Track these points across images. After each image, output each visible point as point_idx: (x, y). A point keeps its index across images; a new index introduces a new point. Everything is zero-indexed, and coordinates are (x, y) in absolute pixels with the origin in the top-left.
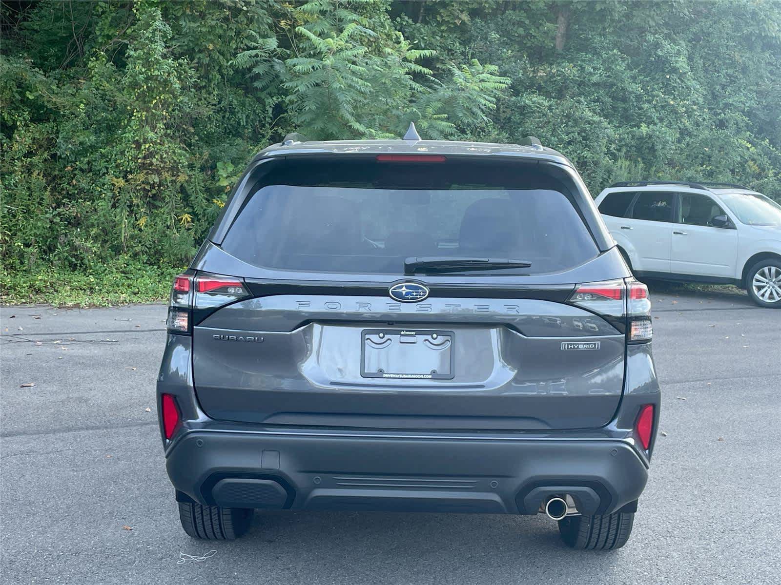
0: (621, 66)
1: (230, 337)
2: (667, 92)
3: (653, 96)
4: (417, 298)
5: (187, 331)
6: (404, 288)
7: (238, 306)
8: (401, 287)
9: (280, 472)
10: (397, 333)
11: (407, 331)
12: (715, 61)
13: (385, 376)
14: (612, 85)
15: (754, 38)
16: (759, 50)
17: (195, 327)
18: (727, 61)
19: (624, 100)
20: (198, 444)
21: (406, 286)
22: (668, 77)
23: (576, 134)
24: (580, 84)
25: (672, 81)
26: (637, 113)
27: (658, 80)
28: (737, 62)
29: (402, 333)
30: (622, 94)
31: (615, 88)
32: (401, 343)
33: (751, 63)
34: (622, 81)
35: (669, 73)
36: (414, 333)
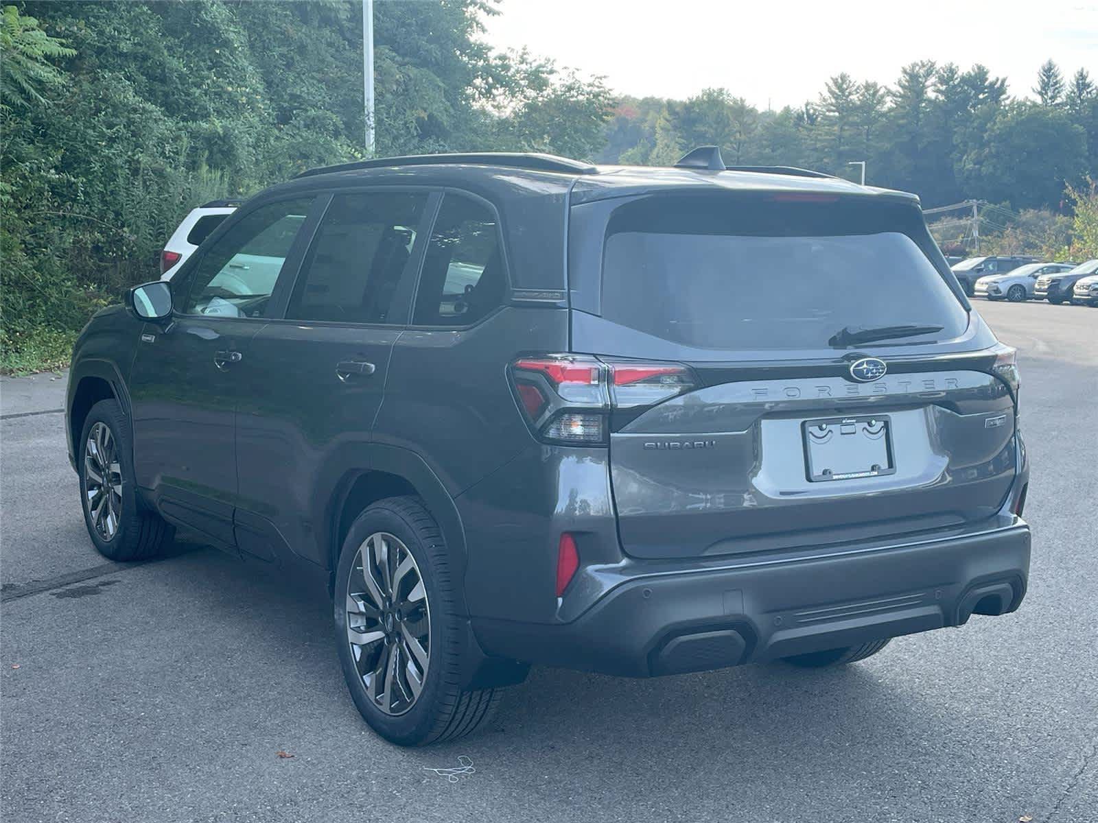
0: (153, 30)
1: (671, 444)
2: (219, 75)
3: (203, 78)
4: (876, 377)
5: (601, 440)
6: (865, 366)
7: (680, 401)
8: (862, 364)
9: (745, 617)
10: (839, 421)
11: (849, 418)
12: (263, 34)
13: (835, 477)
14: (145, 58)
15: (309, 8)
16: (316, 24)
17: (612, 435)
18: (279, 36)
19: (163, 80)
20: (644, 596)
21: (867, 362)
22: (218, 52)
23: (122, 126)
24: (100, 51)
25: (224, 58)
26: (183, 100)
27: (203, 55)
28: (292, 38)
29: (844, 421)
30: (159, 70)
31: (151, 61)
32: (842, 434)
33: (309, 41)
34: (158, 51)
35: (219, 47)
36: (854, 421)
